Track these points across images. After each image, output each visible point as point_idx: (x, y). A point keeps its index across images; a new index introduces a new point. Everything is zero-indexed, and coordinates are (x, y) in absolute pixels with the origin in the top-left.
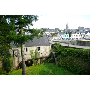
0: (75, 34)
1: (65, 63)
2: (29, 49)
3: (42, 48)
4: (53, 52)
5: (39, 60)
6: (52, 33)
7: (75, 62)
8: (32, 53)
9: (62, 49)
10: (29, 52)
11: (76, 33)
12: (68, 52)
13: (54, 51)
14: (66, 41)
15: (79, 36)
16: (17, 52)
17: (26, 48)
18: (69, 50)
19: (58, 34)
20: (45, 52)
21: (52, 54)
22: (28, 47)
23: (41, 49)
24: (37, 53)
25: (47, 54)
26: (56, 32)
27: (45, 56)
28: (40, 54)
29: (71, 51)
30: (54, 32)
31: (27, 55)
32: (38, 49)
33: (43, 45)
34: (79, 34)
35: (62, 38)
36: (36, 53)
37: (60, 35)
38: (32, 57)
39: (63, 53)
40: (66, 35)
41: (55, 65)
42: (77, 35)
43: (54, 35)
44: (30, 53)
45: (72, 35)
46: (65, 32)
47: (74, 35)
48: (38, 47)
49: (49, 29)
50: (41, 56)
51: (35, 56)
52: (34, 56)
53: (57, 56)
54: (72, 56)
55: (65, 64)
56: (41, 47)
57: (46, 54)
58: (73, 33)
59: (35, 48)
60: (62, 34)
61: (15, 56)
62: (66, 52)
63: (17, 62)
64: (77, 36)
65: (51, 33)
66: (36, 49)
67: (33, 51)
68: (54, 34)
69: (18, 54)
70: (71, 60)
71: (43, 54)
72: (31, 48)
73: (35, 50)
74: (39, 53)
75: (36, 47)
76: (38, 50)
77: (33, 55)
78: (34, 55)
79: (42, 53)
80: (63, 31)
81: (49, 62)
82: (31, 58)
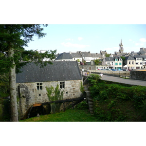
0: (134, 61)
1: (103, 111)
2: (44, 84)
3: (68, 84)
4: (87, 92)
5: (63, 104)
6: (95, 59)
7: (121, 110)
8: (49, 92)
9: (102, 85)
10: (44, 91)
11: (135, 58)
12: (110, 90)
13: (89, 90)
14: (116, 72)
15: (141, 63)
16: (24, 90)
17: (41, 84)
18: (112, 87)
19: (104, 60)
20: (72, 91)
21: (84, 93)
22: (43, 83)
23: (65, 86)
24: (59, 92)
25: (76, 95)
26: (101, 57)
27: (73, 97)
28: (65, 94)
29: (115, 90)
30: (98, 58)
31: (41, 95)
32: (61, 85)
33: (69, 80)
34: (141, 61)
35: (111, 68)
36: (57, 92)
37: (107, 63)
38: (49, 98)
39: (101, 92)
40: (118, 62)
41: (88, 114)
42: (137, 61)
43: (97, 63)
44: (46, 92)
45: (128, 61)
46: (115, 58)
47: (131, 61)
48: (61, 83)
49: (89, 52)
50: (65, 96)
51: (56, 97)
52: (54, 97)
53: (93, 98)
54: (116, 98)
55: (104, 113)
56: (65, 81)
57: (74, 95)
58: (130, 59)
59: (54, 84)
60: (110, 61)
61: (21, 96)
62: (107, 91)
63: (26, 106)
64: (137, 64)
65: (93, 59)
66: (58, 85)
67: (52, 88)
68: (97, 61)
69: (27, 93)
70: (113, 106)
71: (69, 94)
72: (48, 83)
73: (55, 87)
74: (62, 92)
75: (56, 82)
76: (61, 87)
77: (51, 96)
78: (53, 95)
79: (67, 93)
80: (112, 56)
81: (79, 109)
82: (48, 100)
